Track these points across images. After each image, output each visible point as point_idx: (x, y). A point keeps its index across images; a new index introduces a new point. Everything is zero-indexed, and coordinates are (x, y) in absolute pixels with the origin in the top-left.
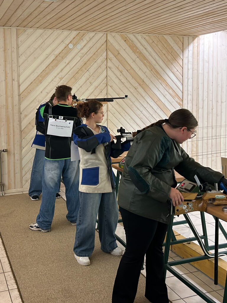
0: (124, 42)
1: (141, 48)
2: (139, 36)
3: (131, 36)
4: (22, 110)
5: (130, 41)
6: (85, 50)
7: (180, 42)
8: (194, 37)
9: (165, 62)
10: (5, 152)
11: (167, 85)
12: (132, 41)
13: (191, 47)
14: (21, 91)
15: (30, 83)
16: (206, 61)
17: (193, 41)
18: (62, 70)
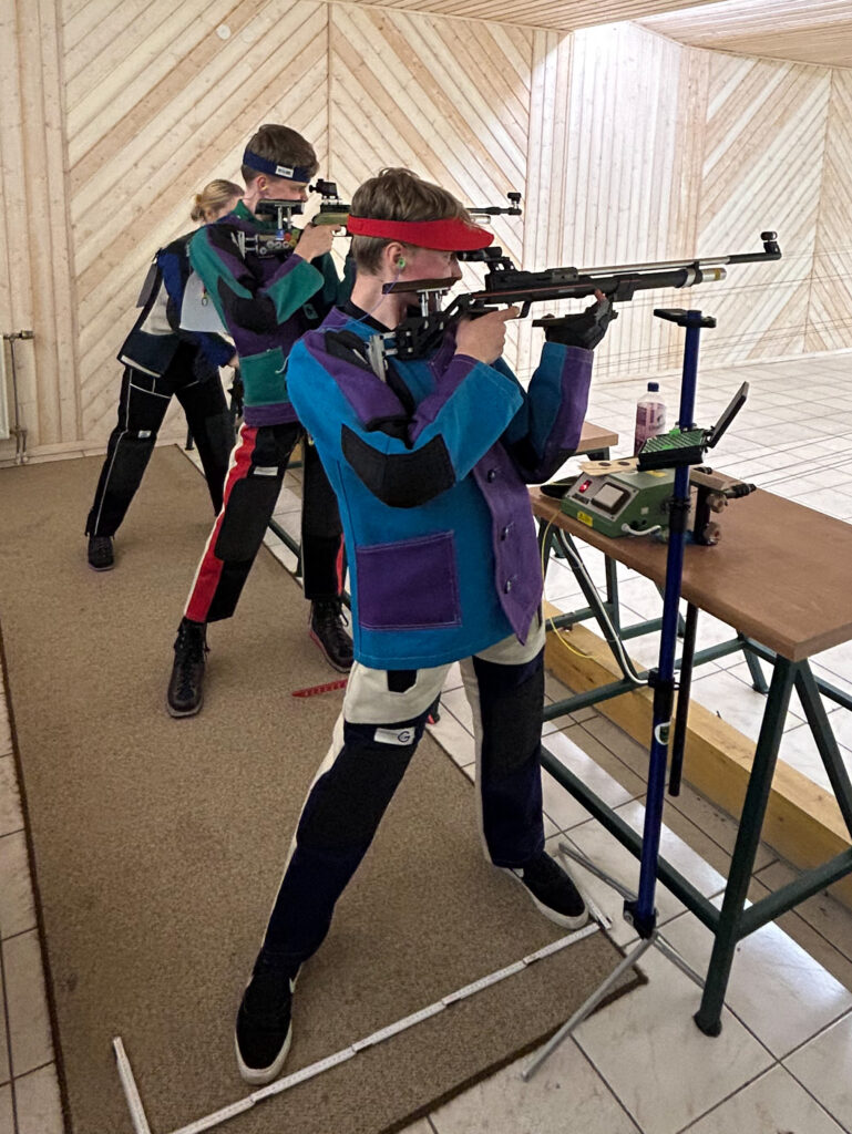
0: (378, 32)
1: (424, 52)
2: (419, 19)
3: (397, 17)
4: (74, 216)
5: (395, 32)
6: (266, 47)
7: (525, 43)
8: (563, 32)
9: (487, 97)
10: (27, 338)
11: (490, 159)
12: (400, 31)
13: (552, 59)
14: (72, 159)
15: (99, 136)
16: (588, 100)
17: (558, 42)
18: (198, 101)
